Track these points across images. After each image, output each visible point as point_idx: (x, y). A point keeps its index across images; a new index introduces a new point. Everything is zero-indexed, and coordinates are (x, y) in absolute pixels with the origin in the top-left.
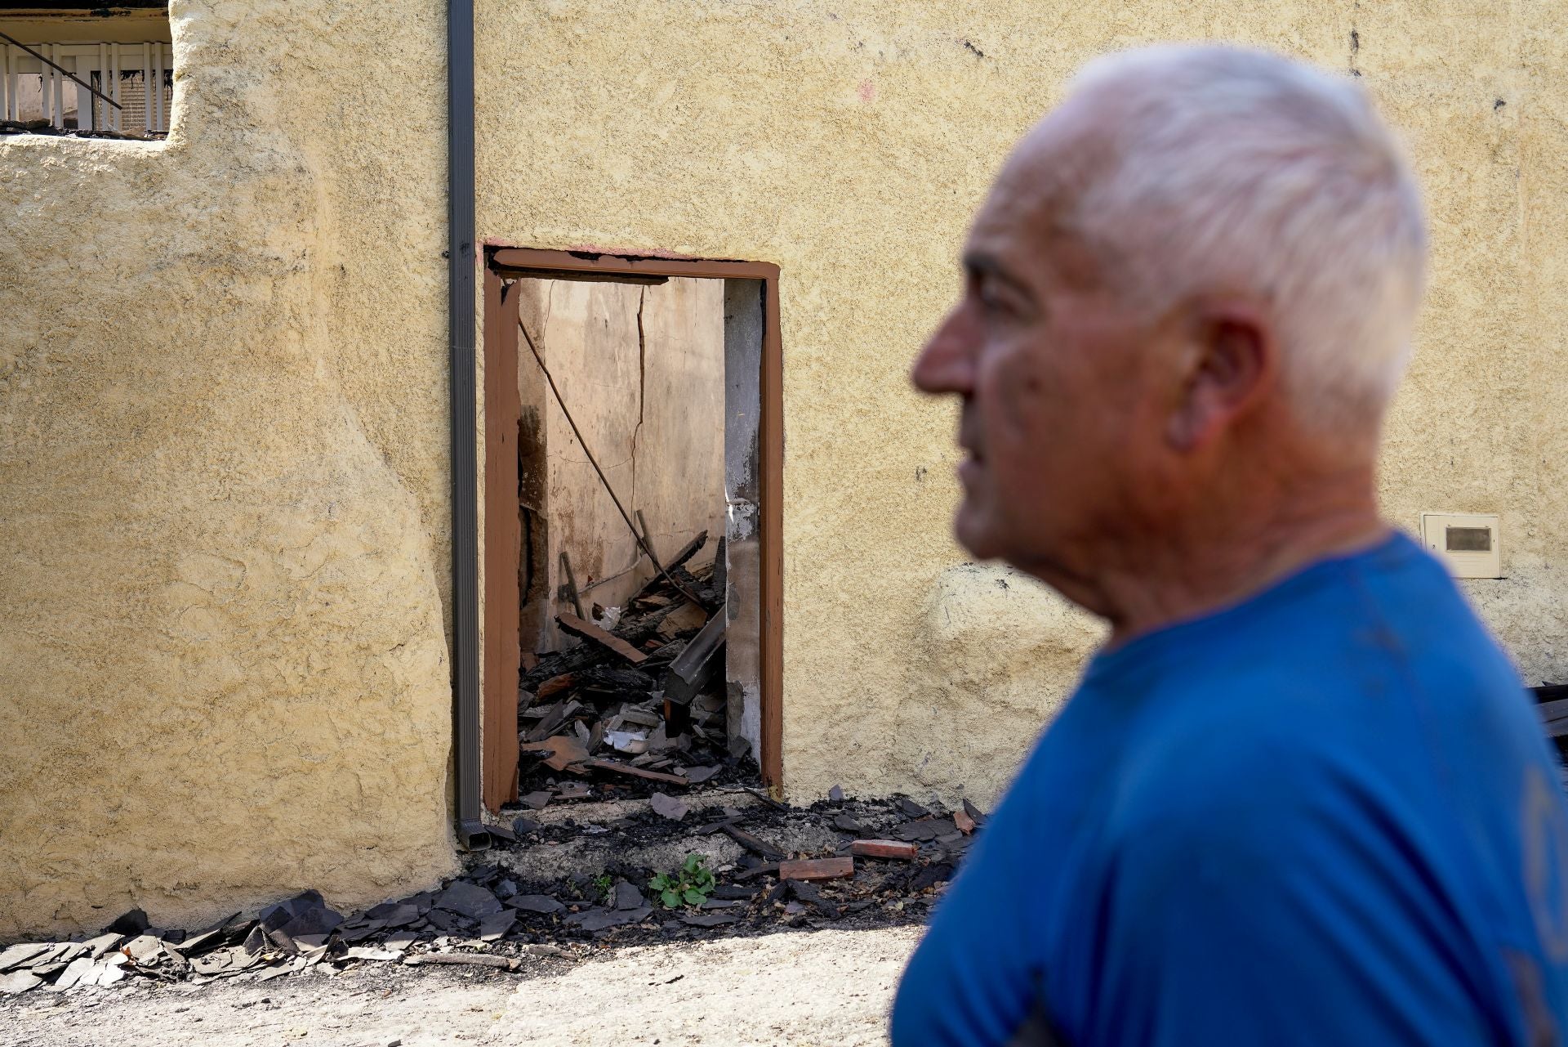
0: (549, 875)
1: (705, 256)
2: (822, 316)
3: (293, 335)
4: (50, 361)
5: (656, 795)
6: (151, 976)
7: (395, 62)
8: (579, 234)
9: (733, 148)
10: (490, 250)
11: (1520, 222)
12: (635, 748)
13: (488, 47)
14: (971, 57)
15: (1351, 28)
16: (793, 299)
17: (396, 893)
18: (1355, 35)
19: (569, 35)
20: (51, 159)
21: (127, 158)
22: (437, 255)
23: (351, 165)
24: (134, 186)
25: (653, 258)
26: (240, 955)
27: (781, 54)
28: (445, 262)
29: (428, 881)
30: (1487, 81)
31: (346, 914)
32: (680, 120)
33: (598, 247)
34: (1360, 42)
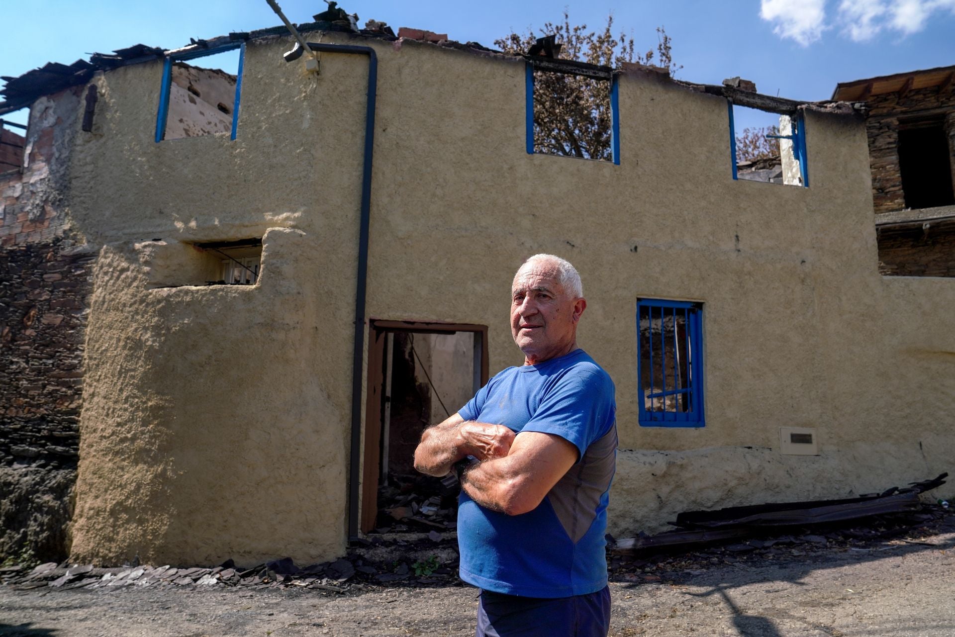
0: (377, 559)
1: (457, 322)
2: (506, 345)
3: (292, 351)
4: (215, 361)
5: (432, 532)
6: (226, 583)
7: (340, 256)
8: (407, 315)
9: (470, 282)
10: (372, 321)
11: (816, 308)
12: (430, 513)
13: (374, 249)
14: (569, 247)
15: (735, 234)
16: (493, 339)
17: (319, 561)
18: (737, 236)
19: (405, 244)
20: (221, 293)
21: (243, 291)
22: (351, 323)
23: (322, 291)
24: (244, 300)
25: (436, 323)
26: (257, 579)
27: (489, 248)
28: (354, 325)
29: (331, 557)
30: (798, 254)
31: (300, 568)
32: (448, 272)
33: (414, 319)
34: (740, 239)
